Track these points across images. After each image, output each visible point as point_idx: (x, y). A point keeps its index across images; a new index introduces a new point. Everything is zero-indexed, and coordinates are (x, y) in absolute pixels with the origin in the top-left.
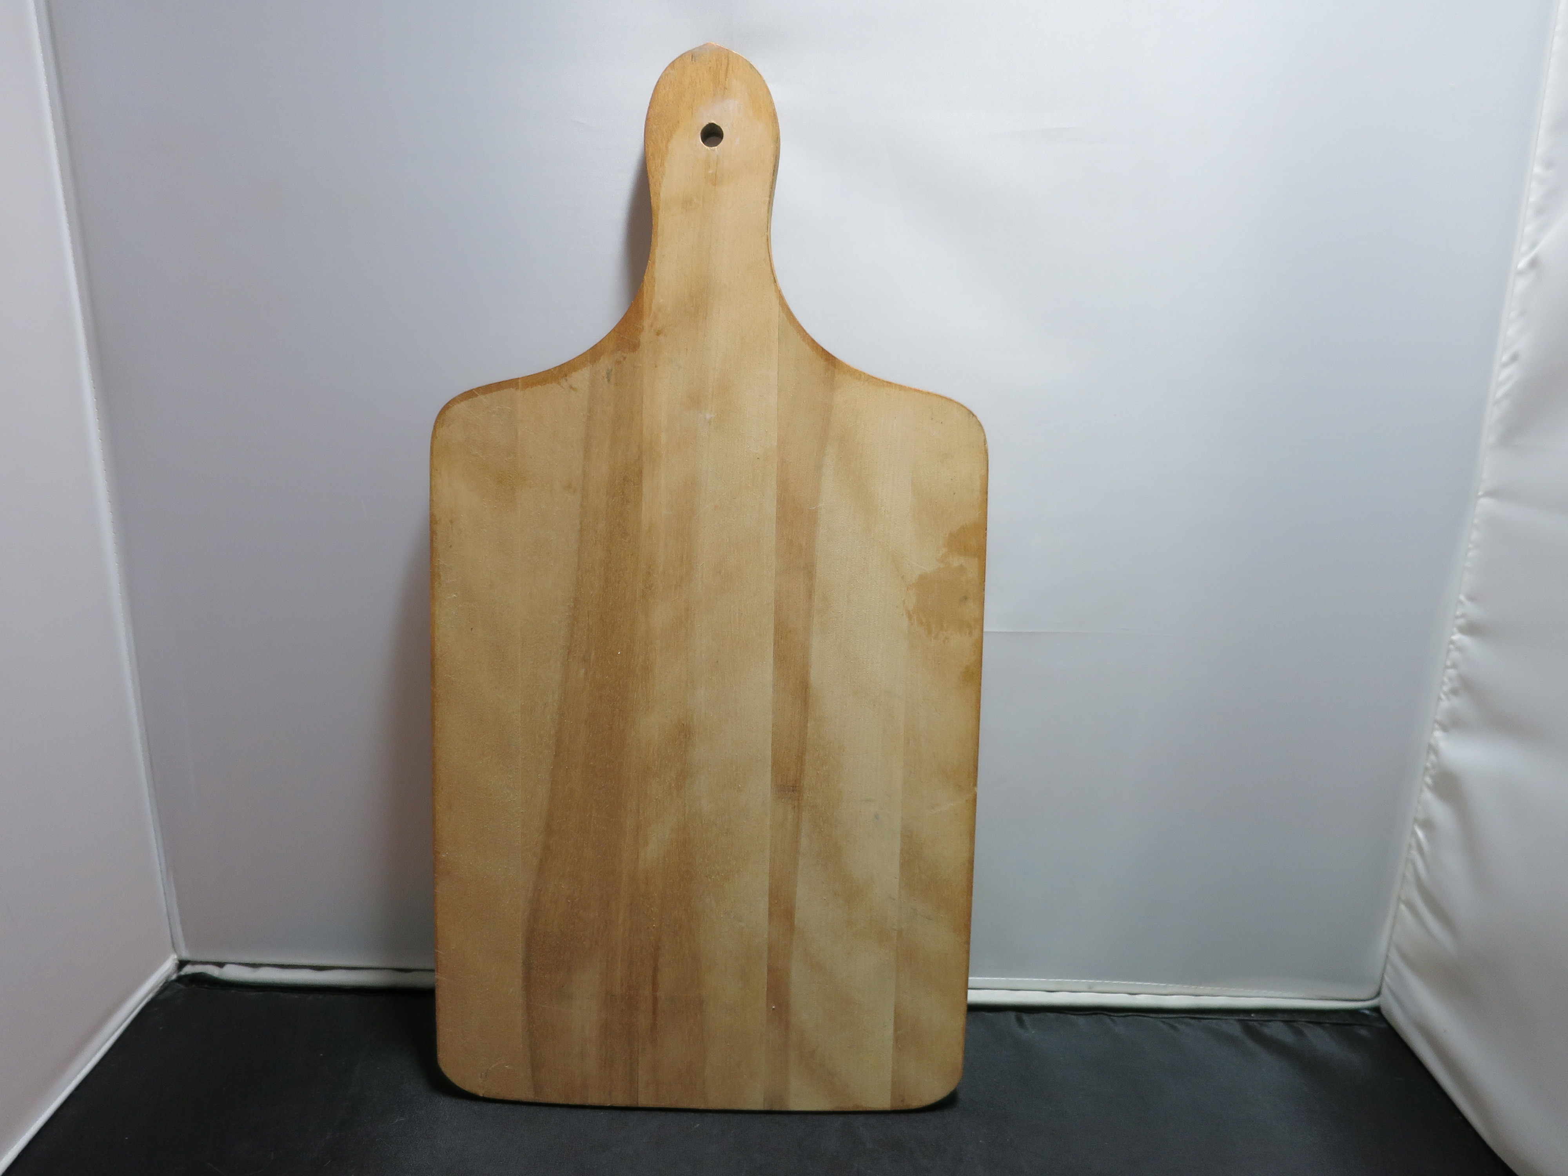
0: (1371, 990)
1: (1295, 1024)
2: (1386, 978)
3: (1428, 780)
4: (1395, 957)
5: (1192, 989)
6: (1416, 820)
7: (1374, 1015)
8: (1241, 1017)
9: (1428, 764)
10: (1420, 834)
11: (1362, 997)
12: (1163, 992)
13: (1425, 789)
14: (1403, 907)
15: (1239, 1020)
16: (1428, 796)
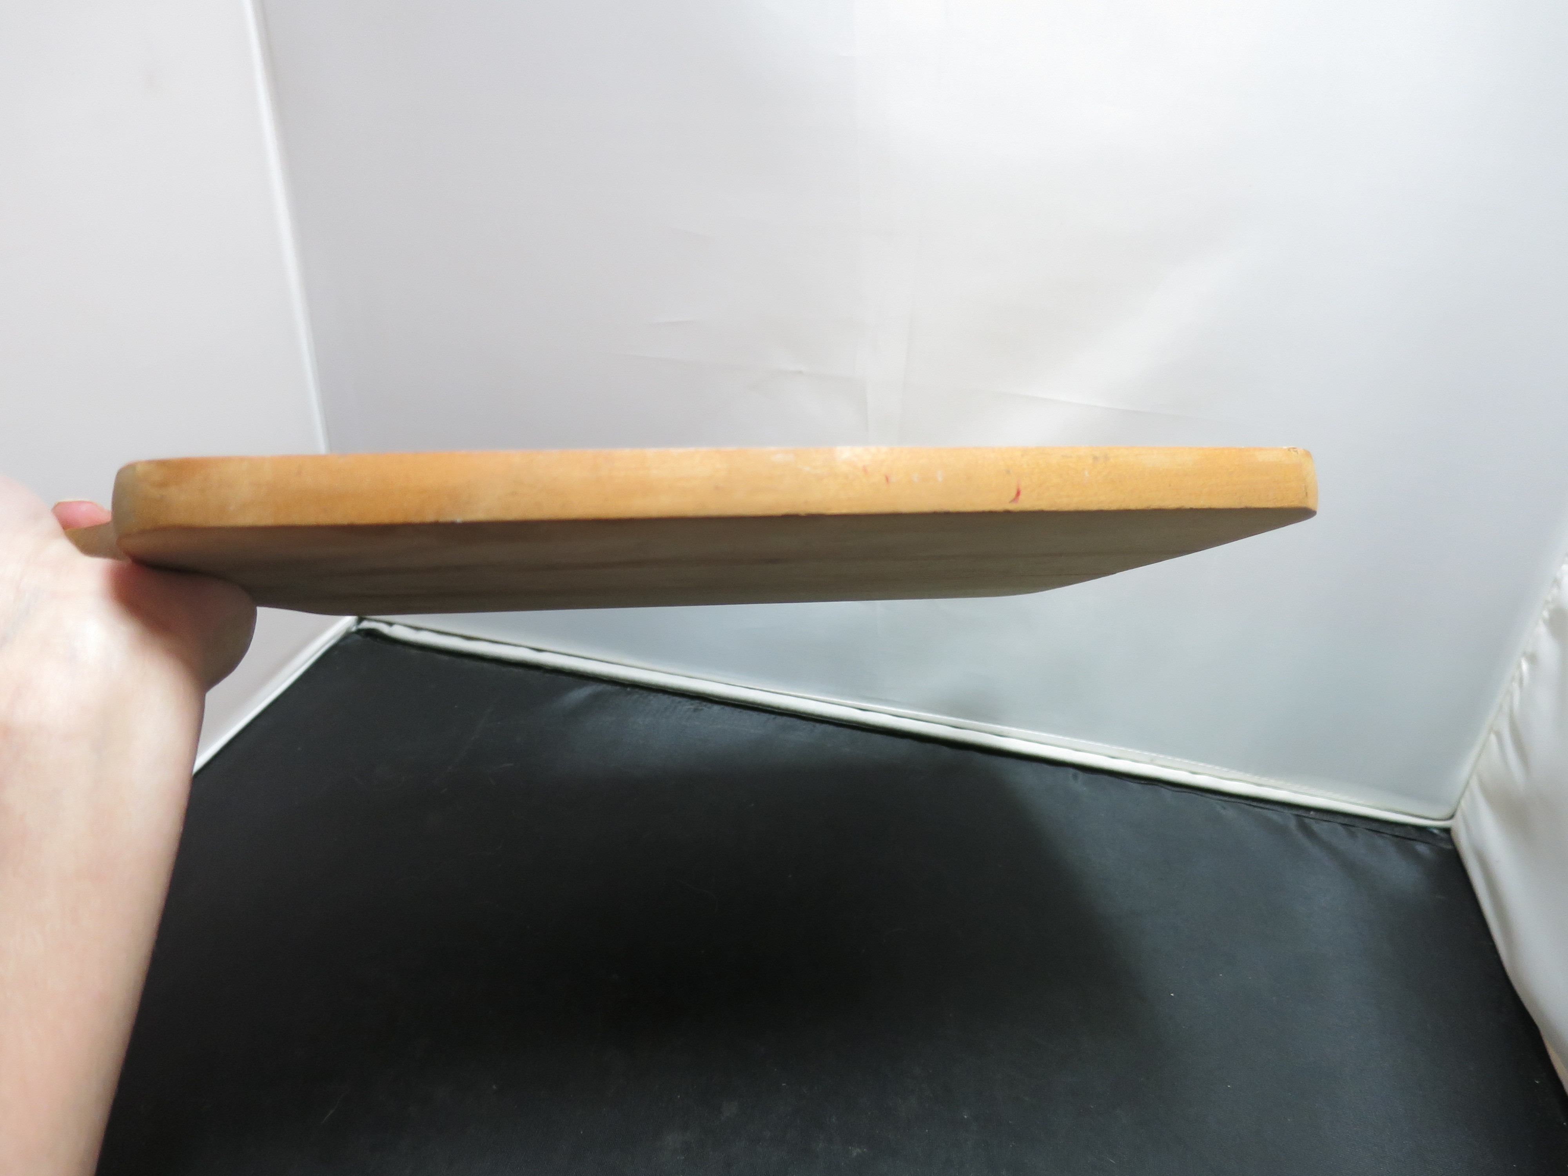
0: (1445, 811)
1: (1353, 829)
2: (1463, 803)
3: (1546, 614)
4: (1474, 784)
5: (1256, 779)
6: (1525, 654)
7: (1443, 835)
8: (1301, 812)
9: (1550, 598)
10: (1525, 666)
11: (1435, 816)
12: (1227, 776)
13: (1541, 623)
14: (1493, 738)
15: (1297, 816)
16: (1542, 630)
